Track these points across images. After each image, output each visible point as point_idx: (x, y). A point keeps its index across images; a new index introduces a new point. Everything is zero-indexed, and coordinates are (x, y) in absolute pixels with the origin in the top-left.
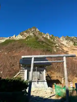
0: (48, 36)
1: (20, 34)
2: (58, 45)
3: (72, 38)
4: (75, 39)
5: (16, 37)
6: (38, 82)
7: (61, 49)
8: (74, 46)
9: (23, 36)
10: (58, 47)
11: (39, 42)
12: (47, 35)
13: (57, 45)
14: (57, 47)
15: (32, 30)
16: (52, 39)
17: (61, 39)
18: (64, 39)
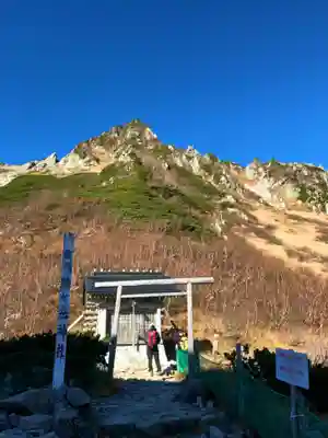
0: (196, 161)
1: (76, 152)
2: (233, 201)
3: (294, 168)
4: (306, 173)
5: (57, 161)
6: (138, 345)
7: (246, 218)
8: (300, 202)
9: (87, 158)
10: (232, 206)
11: (154, 193)
12: (189, 158)
13: (229, 198)
14: (231, 210)
15: (128, 136)
16: (210, 174)
17: (249, 173)
18: (259, 174)
